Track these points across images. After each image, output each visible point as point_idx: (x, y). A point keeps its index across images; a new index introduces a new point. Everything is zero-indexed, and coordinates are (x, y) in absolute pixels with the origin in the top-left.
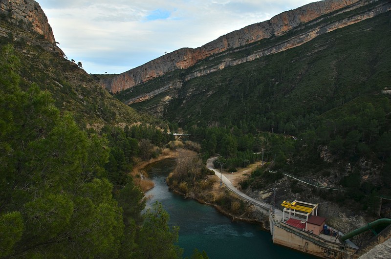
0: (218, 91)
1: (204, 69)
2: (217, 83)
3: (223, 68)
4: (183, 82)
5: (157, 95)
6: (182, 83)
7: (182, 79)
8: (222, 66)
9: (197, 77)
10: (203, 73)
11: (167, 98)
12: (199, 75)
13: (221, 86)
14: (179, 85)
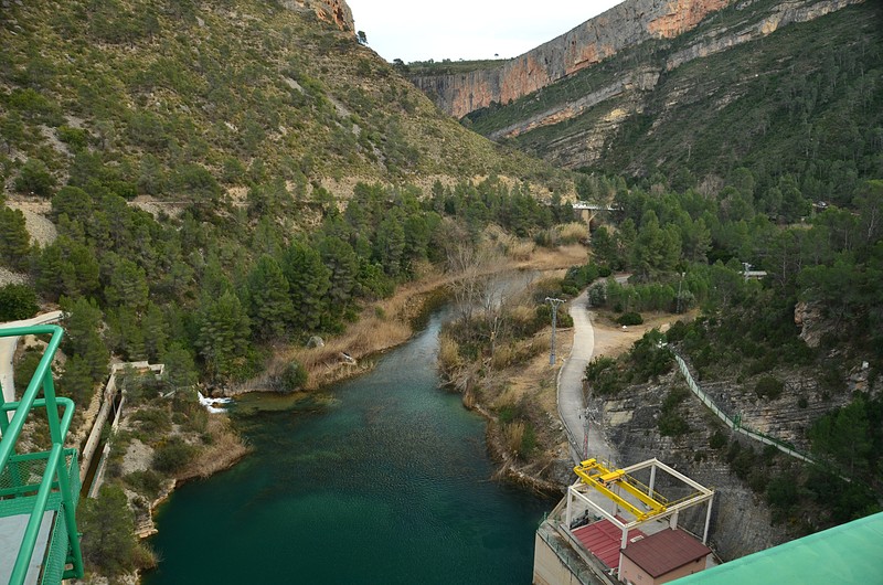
0: (747, 96)
1: (720, 36)
2: (747, 72)
3: (772, 30)
4: (660, 73)
5: (592, 107)
6: (657, 76)
7: (658, 65)
8: (769, 26)
9: (698, 59)
10: (715, 47)
11: (617, 114)
12: (704, 53)
13: (758, 80)
14: (649, 80)
